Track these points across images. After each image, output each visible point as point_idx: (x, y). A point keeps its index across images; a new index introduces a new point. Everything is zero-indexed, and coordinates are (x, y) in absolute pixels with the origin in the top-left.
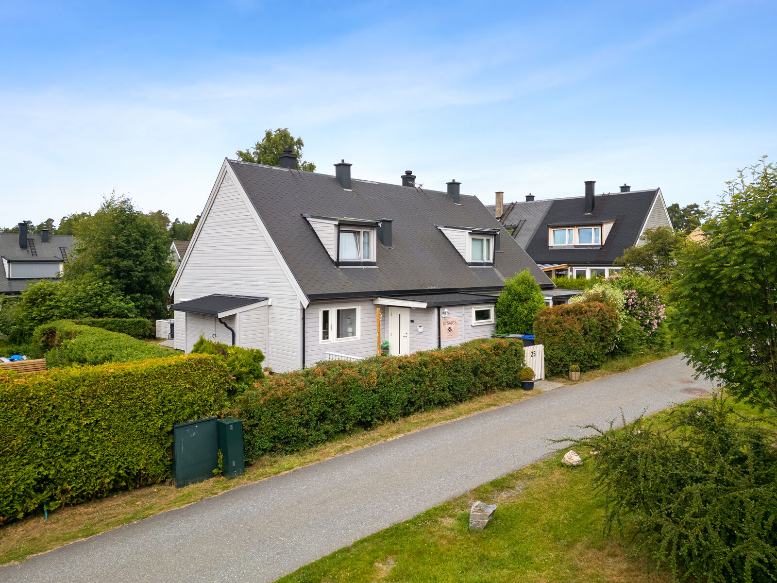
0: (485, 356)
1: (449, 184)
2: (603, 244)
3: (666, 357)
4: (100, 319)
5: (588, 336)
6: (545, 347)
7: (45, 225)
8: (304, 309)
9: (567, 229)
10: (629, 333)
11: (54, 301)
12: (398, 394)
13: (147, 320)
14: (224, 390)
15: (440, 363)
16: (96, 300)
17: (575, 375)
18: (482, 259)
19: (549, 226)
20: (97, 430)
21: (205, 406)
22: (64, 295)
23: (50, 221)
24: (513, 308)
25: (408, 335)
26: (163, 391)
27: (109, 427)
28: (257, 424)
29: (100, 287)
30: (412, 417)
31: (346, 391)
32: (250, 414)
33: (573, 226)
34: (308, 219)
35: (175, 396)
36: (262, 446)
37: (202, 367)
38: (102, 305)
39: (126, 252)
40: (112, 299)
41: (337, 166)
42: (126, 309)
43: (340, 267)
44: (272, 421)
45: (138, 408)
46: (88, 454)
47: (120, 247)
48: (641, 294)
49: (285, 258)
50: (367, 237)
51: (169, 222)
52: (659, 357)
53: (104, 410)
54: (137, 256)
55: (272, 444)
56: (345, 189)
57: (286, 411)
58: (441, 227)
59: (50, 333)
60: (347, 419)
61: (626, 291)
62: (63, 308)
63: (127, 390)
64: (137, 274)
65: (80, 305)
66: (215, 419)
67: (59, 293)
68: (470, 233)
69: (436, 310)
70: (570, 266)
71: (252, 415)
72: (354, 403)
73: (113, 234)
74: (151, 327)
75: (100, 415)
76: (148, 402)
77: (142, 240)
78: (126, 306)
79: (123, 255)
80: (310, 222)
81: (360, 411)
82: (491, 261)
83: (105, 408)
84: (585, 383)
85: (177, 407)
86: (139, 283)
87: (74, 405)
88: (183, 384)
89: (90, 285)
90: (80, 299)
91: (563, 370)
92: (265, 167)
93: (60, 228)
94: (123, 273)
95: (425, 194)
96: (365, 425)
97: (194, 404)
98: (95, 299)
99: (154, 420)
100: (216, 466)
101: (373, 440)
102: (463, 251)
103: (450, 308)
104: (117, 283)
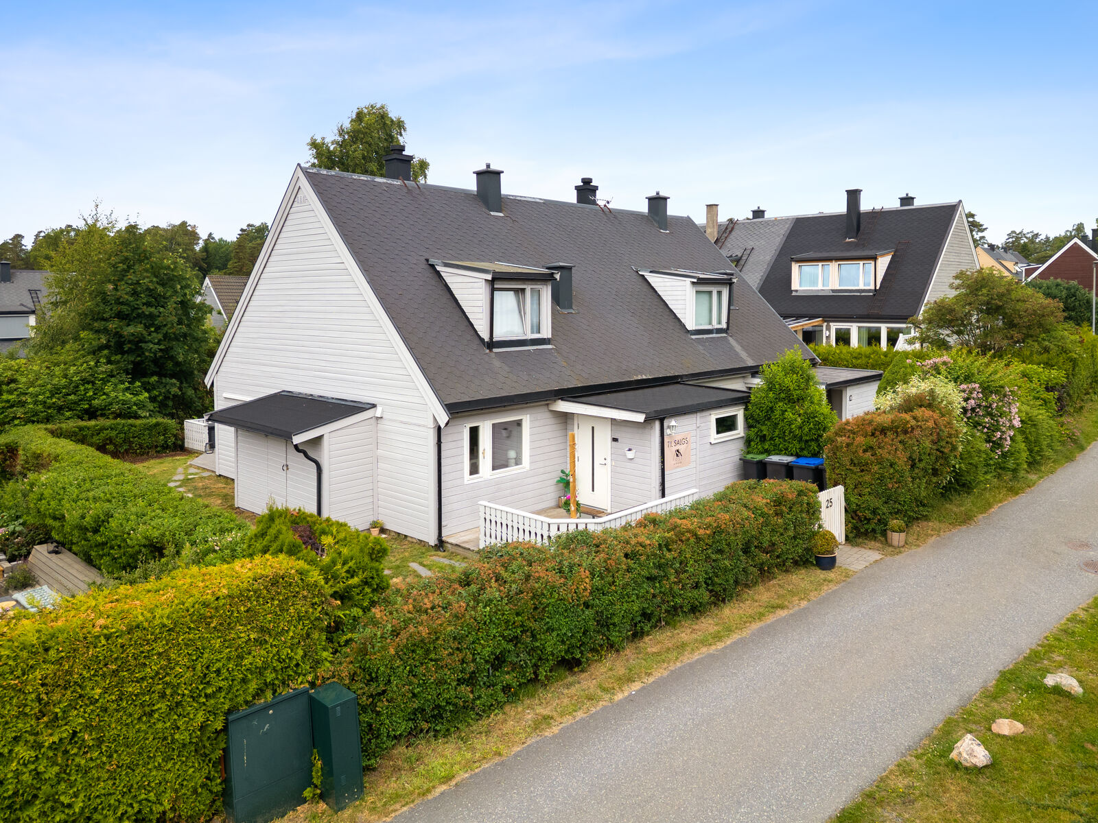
0: (761, 520)
1: (650, 199)
2: (878, 288)
3: (1022, 490)
4: (93, 423)
5: (916, 471)
6: (846, 490)
7: (10, 244)
8: (439, 428)
9: (820, 264)
10: (971, 457)
11: (15, 393)
12: (625, 604)
13: (170, 421)
14: (322, 630)
15: (692, 540)
16: (84, 390)
17: (896, 538)
18: (710, 323)
19: (792, 260)
20: (75, 751)
21: (286, 668)
22: (32, 384)
23: (18, 238)
24: (777, 413)
25: (608, 462)
26: (206, 655)
27: (100, 741)
28: (384, 692)
29: (90, 368)
30: (646, 639)
31: (538, 610)
32: (370, 675)
33: (830, 259)
34: (438, 268)
35: (229, 659)
36: (394, 730)
37: (279, 594)
38: (94, 399)
39: (133, 311)
40: (111, 388)
41: (479, 174)
42: (135, 404)
43: (495, 350)
44: (411, 683)
45: (156, 696)
46: (56, 801)
47: (122, 303)
48: (987, 390)
49: (405, 340)
50: (536, 297)
51: (199, 238)
52: (1014, 491)
53: (88, 710)
54: (151, 316)
55: (411, 724)
56: (492, 213)
57: (436, 660)
58: (646, 271)
59: (8, 452)
60: (540, 659)
61: (964, 386)
62: (31, 406)
63: (133, 662)
64: (152, 347)
65: (59, 399)
66: (306, 692)
67: (24, 380)
68: (693, 283)
69: (657, 424)
70: (825, 321)
71: (373, 675)
72: (553, 630)
73: (109, 281)
74: (175, 432)
75: (81, 720)
76: (175, 681)
77: (160, 289)
78: (135, 399)
79: (127, 315)
80: (442, 274)
81: (563, 642)
82: (724, 326)
83: (91, 703)
84: (914, 550)
85: (233, 680)
86: (155, 361)
87: (26, 705)
88: (243, 633)
89: (74, 365)
90: (58, 389)
91: (877, 528)
92: (363, 178)
93: (34, 249)
94: (129, 345)
95: (615, 217)
96: (570, 664)
97: (265, 669)
98: (82, 388)
99: (188, 714)
100: (310, 783)
101: (590, 698)
102: (683, 311)
103: (678, 418)
104: (118, 362)
